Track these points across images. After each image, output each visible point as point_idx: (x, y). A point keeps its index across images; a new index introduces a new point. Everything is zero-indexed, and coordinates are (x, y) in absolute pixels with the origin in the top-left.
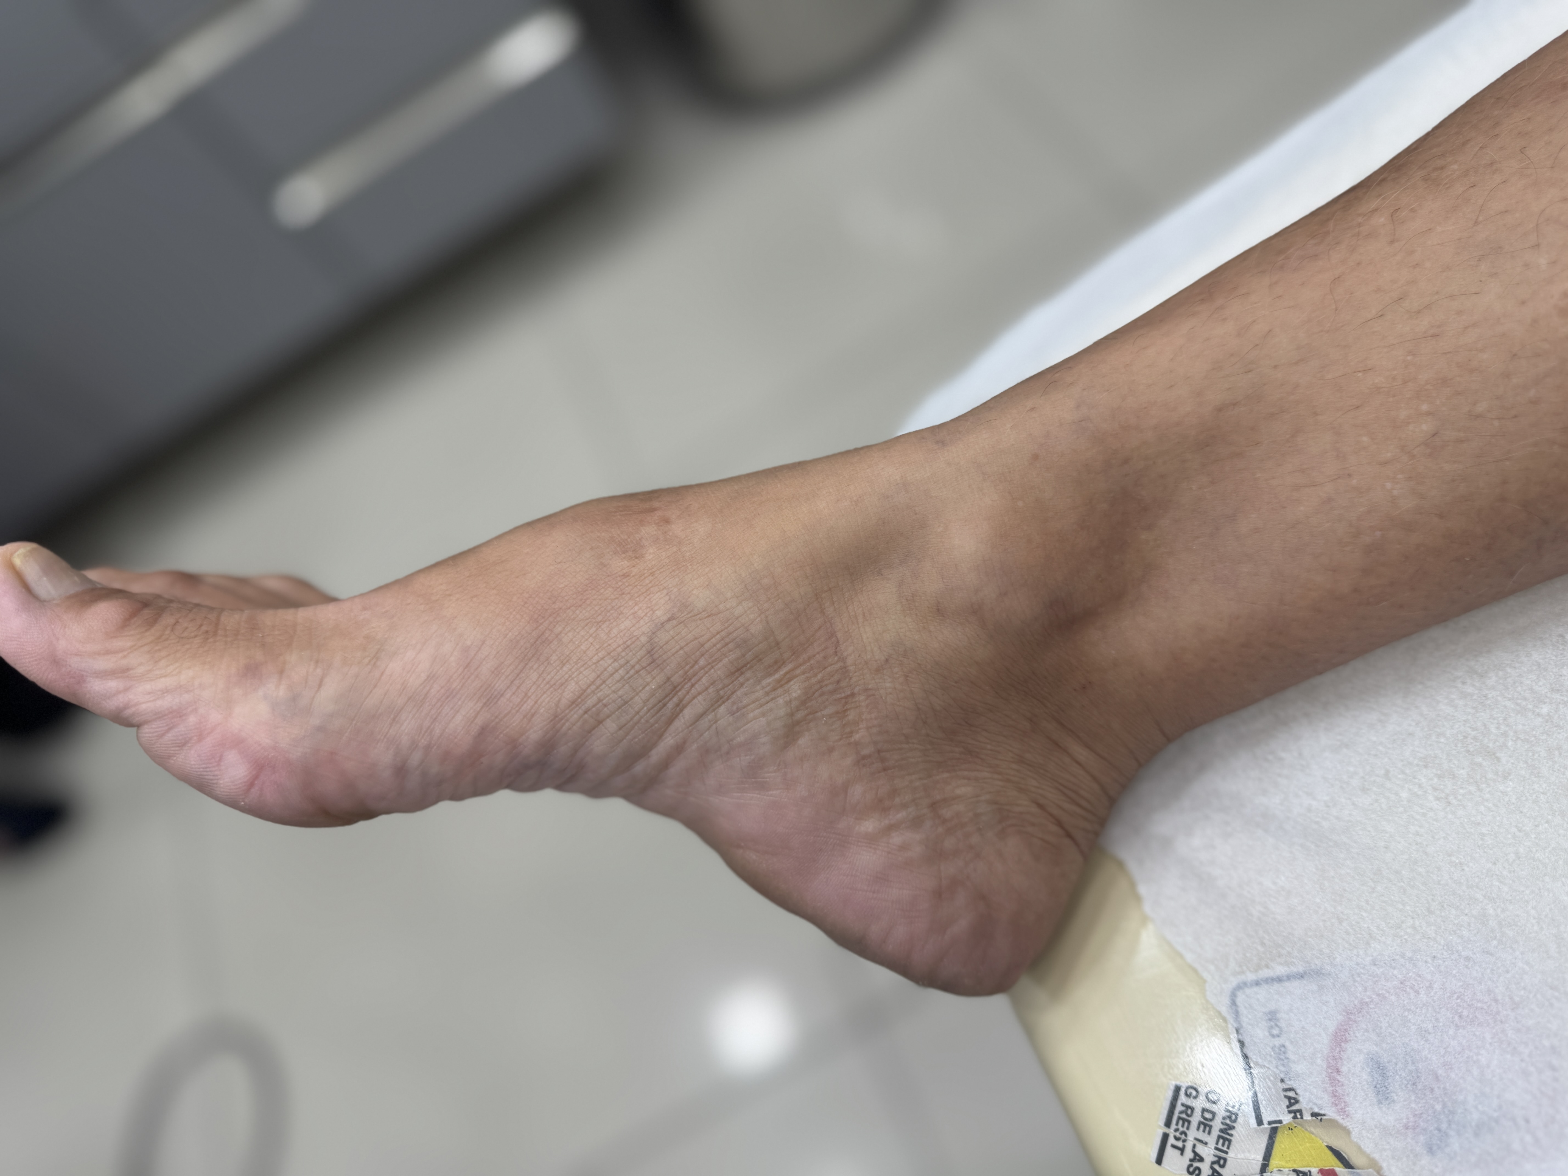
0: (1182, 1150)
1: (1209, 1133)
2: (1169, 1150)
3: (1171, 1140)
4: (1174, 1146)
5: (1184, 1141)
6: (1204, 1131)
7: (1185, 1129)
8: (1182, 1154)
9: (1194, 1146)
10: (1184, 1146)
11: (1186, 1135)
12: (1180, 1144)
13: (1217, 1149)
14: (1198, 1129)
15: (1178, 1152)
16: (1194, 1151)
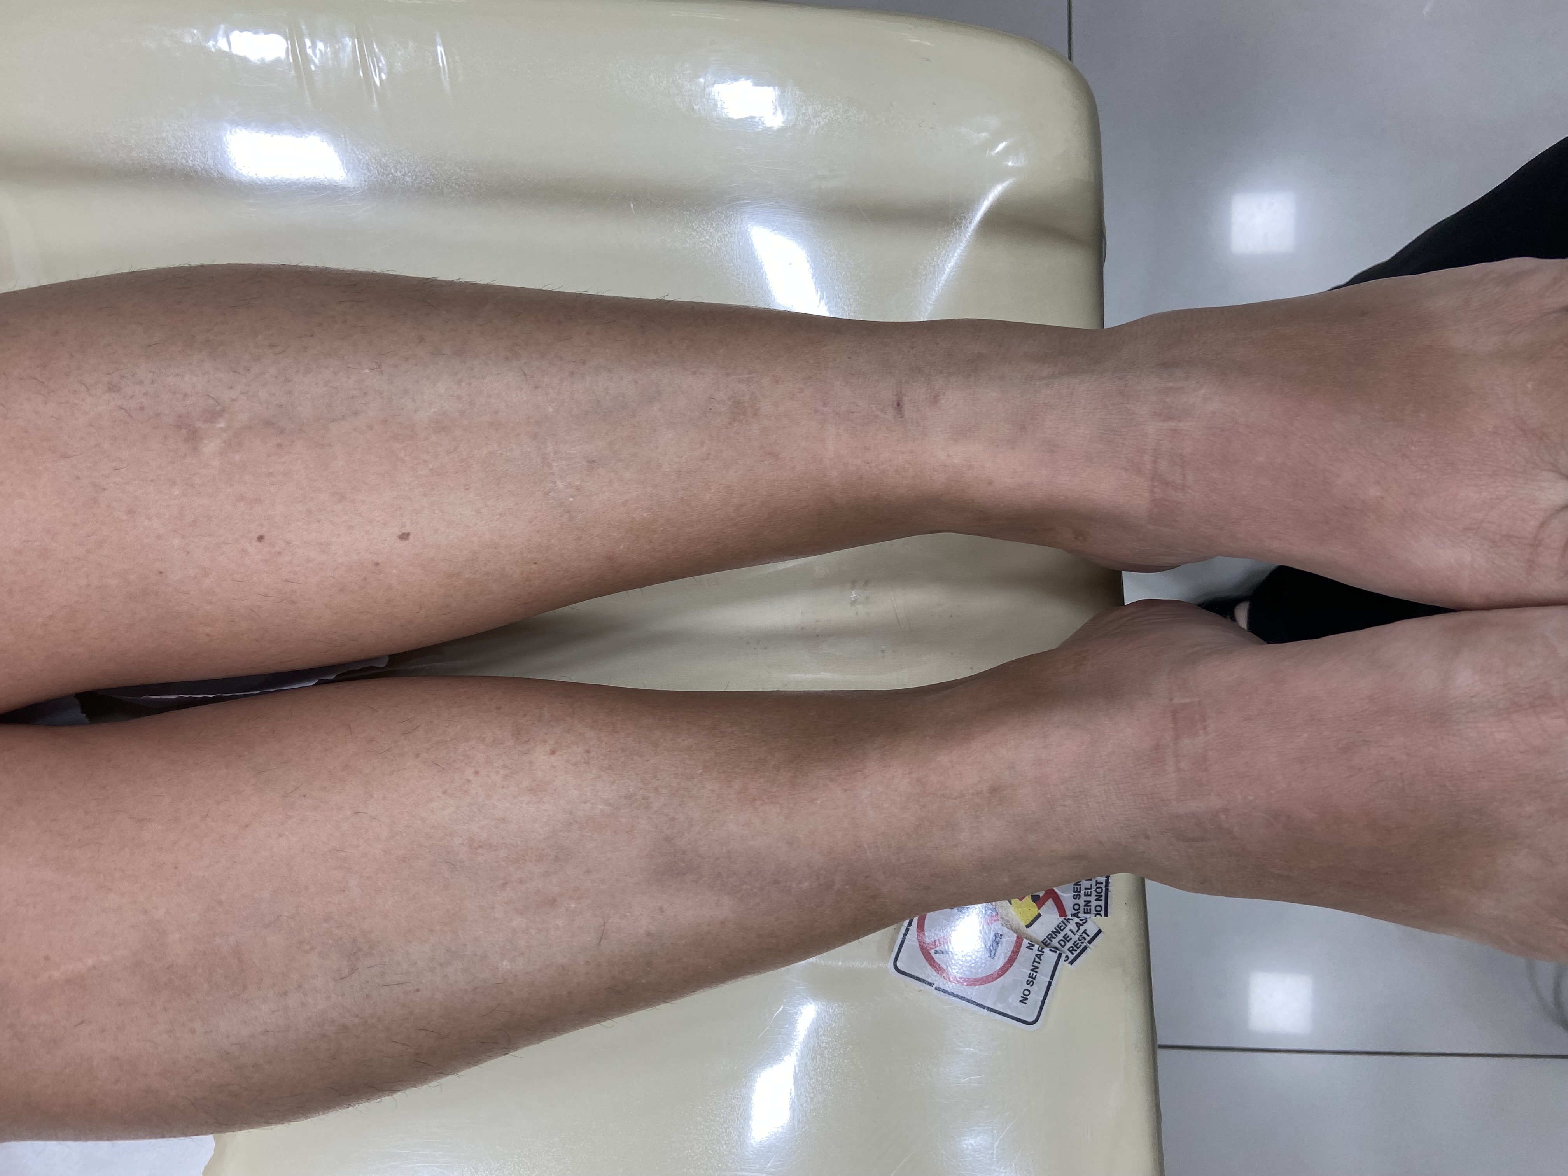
0: (1085, 932)
1: (1066, 934)
2: (1091, 935)
3: (1088, 939)
4: (1088, 936)
5: (1081, 936)
6: (1068, 937)
7: (1078, 942)
8: (1086, 930)
9: (1077, 931)
10: (1083, 933)
11: (1079, 938)
12: (1084, 935)
13: (1067, 926)
14: (1071, 939)
15: (1088, 932)
16: (1079, 929)
